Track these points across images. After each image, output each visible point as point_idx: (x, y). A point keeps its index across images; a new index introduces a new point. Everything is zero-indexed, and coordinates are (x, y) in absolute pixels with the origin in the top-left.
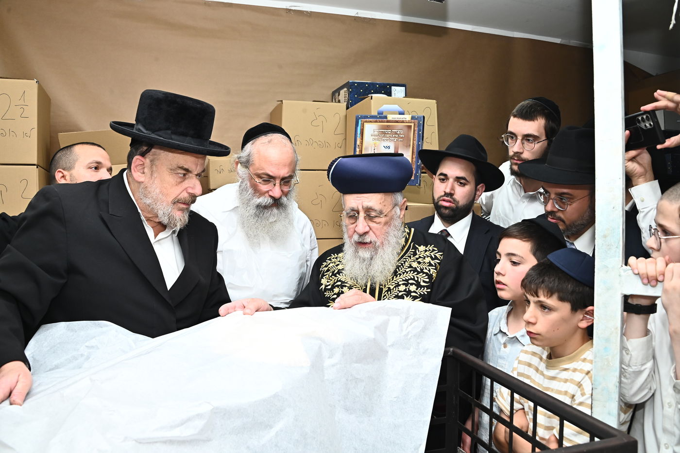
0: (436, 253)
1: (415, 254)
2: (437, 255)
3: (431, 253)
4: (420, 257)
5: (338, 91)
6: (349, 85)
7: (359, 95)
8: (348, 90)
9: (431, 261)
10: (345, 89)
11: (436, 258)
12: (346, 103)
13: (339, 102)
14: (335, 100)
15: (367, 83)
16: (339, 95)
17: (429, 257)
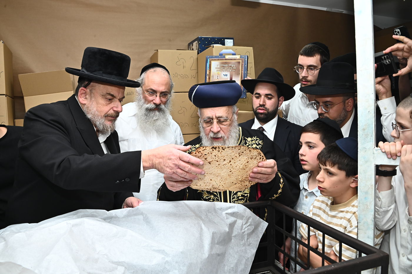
0: (259, 141)
1: (246, 143)
2: (259, 142)
3: (255, 141)
4: (249, 145)
5: (192, 43)
6: (199, 39)
7: (205, 46)
8: (198, 42)
9: (257, 146)
10: (196, 42)
11: (259, 144)
12: (197, 51)
13: (193, 49)
14: (190, 49)
15: (210, 38)
16: (192, 45)
17: (255, 144)
